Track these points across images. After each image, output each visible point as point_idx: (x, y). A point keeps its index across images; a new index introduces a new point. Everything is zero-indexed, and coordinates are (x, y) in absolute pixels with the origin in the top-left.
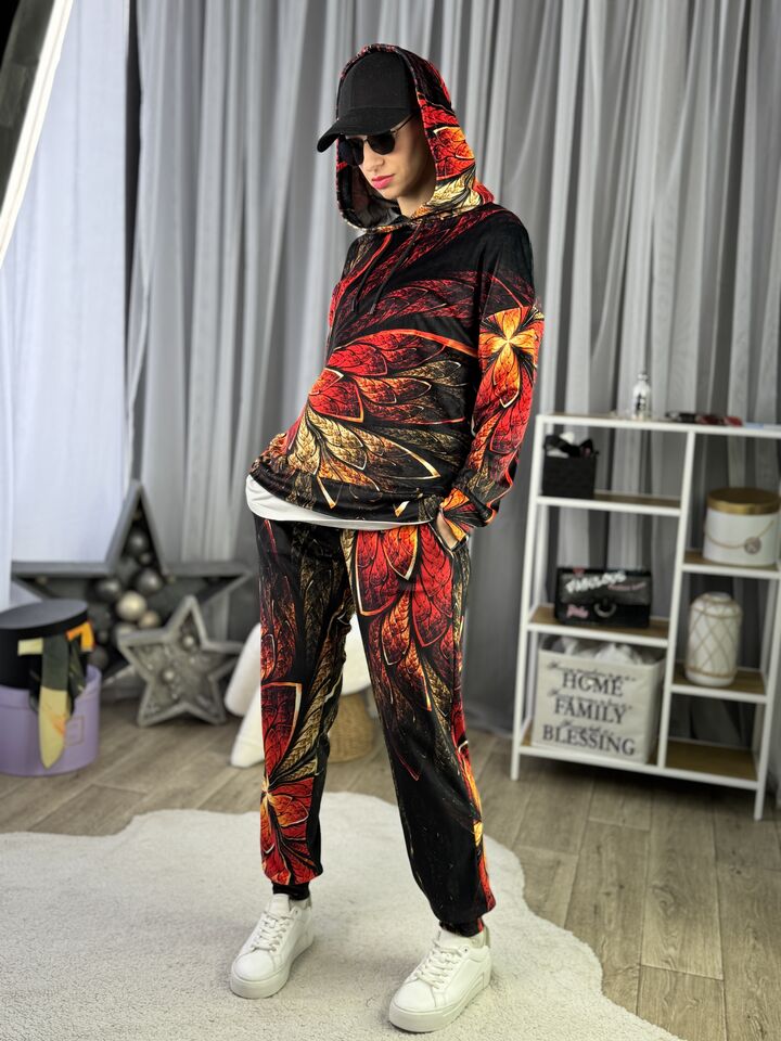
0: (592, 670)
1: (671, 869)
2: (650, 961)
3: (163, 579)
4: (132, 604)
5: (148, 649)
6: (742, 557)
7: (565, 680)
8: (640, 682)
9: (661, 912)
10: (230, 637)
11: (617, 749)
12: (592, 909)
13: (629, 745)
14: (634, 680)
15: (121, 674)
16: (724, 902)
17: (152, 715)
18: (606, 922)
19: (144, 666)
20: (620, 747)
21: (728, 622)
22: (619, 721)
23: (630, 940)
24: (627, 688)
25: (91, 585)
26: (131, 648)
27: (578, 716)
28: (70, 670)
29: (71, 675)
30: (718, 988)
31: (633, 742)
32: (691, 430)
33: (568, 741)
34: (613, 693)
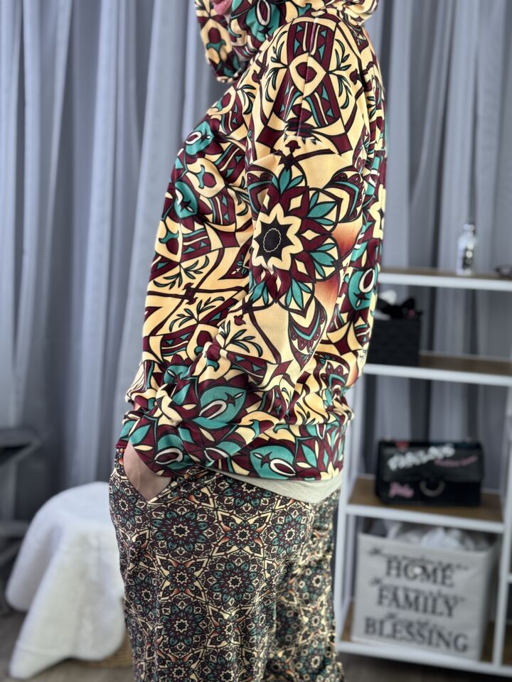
0: (418, 556)
7: (389, 568)
8: (471, 572)
11: (448, 644)
13: (461, 641)
14: (466, 568)
20: (451, 642)
24: (459, 577)
27: (404, 608)
31: (465, 637)
33: (393, 636)
34: (443, 583)
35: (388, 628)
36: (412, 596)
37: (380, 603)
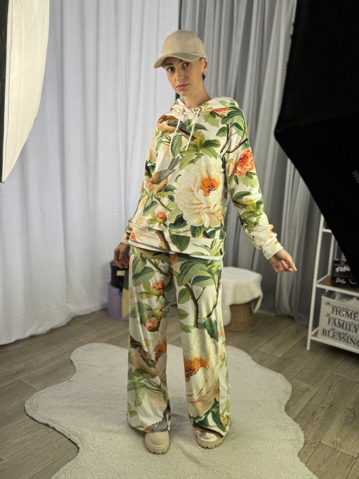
0: (345, 308)
2: (325, 441)
7: (333, 310)
9: (344, 420)
12: (312, 413)
18: (315, 420)
20: (356, 343)
23: (322, 430)
27: (338, 327)
30: (351, 461)
33: (333, 338)
34: (354, 319)
35: (331, 334)
36: (341, 323)
37: (329, 324)
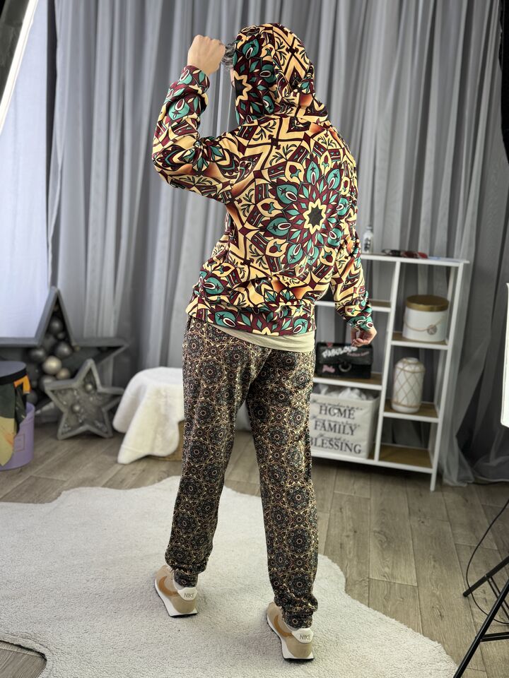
0: (336, 404)
1: (383, 521)
2: (375, 576)
3: (72, 348)
4: (52, 364)
5: (63, 392)
6: (425, 337)
7: (321, 410)
8: (364, 411)
9: (379, 545)
10: (114, 385)
11: (351, 450)
12: (339, 546)
13: (358, 448)
14: (361, 409)
15: (46, 408)
16: (416, 540)
17: (66, 433)
18: (348, 553)
19: (62, 403)
20: (352, 449)
21: (417, 375)
22: (352, 434)
23: (362, 563)
24: (357, 414)
25: (25, 352)
26: (53, 391)
27: (328, 431)
28: (16, 405)
29: (17, 409)
30: (415, 591)
31: (360, 446)
32: (398, 261)
33: (322, 446)
34: (349, 417)
35: (319, 442)
37: (316, 428)
